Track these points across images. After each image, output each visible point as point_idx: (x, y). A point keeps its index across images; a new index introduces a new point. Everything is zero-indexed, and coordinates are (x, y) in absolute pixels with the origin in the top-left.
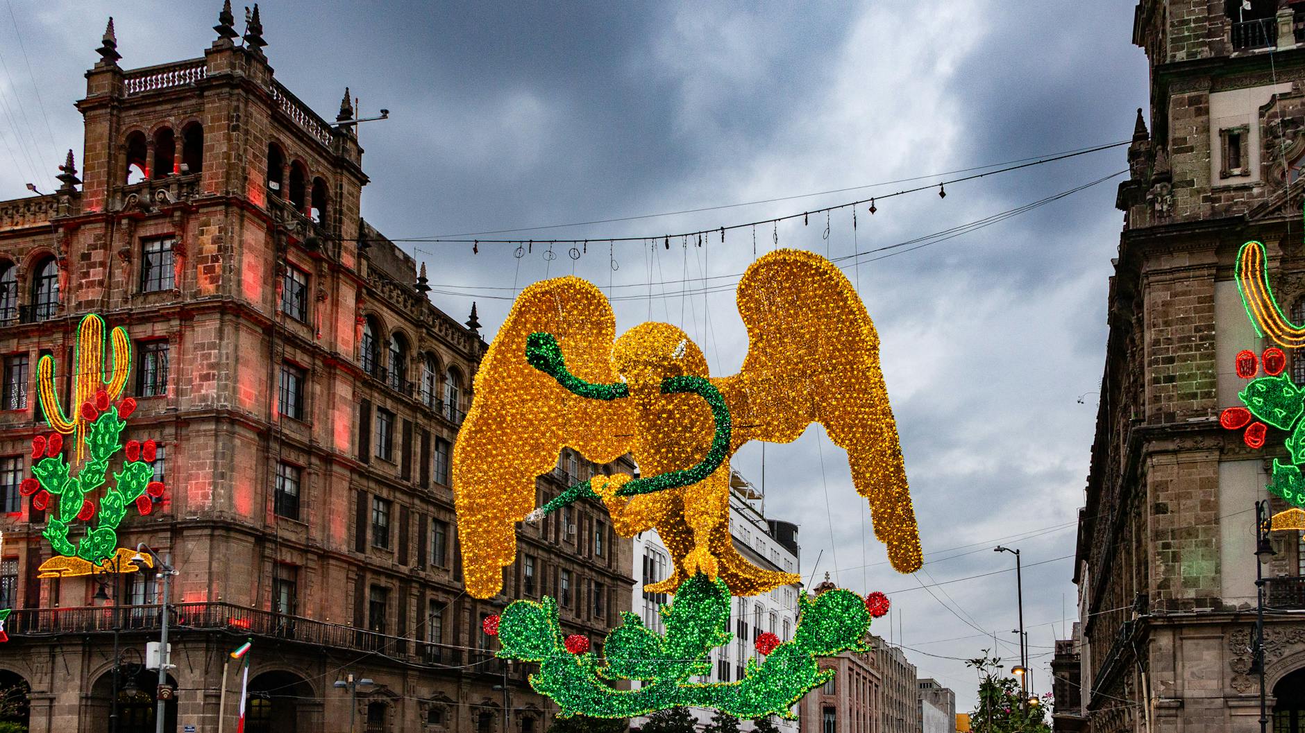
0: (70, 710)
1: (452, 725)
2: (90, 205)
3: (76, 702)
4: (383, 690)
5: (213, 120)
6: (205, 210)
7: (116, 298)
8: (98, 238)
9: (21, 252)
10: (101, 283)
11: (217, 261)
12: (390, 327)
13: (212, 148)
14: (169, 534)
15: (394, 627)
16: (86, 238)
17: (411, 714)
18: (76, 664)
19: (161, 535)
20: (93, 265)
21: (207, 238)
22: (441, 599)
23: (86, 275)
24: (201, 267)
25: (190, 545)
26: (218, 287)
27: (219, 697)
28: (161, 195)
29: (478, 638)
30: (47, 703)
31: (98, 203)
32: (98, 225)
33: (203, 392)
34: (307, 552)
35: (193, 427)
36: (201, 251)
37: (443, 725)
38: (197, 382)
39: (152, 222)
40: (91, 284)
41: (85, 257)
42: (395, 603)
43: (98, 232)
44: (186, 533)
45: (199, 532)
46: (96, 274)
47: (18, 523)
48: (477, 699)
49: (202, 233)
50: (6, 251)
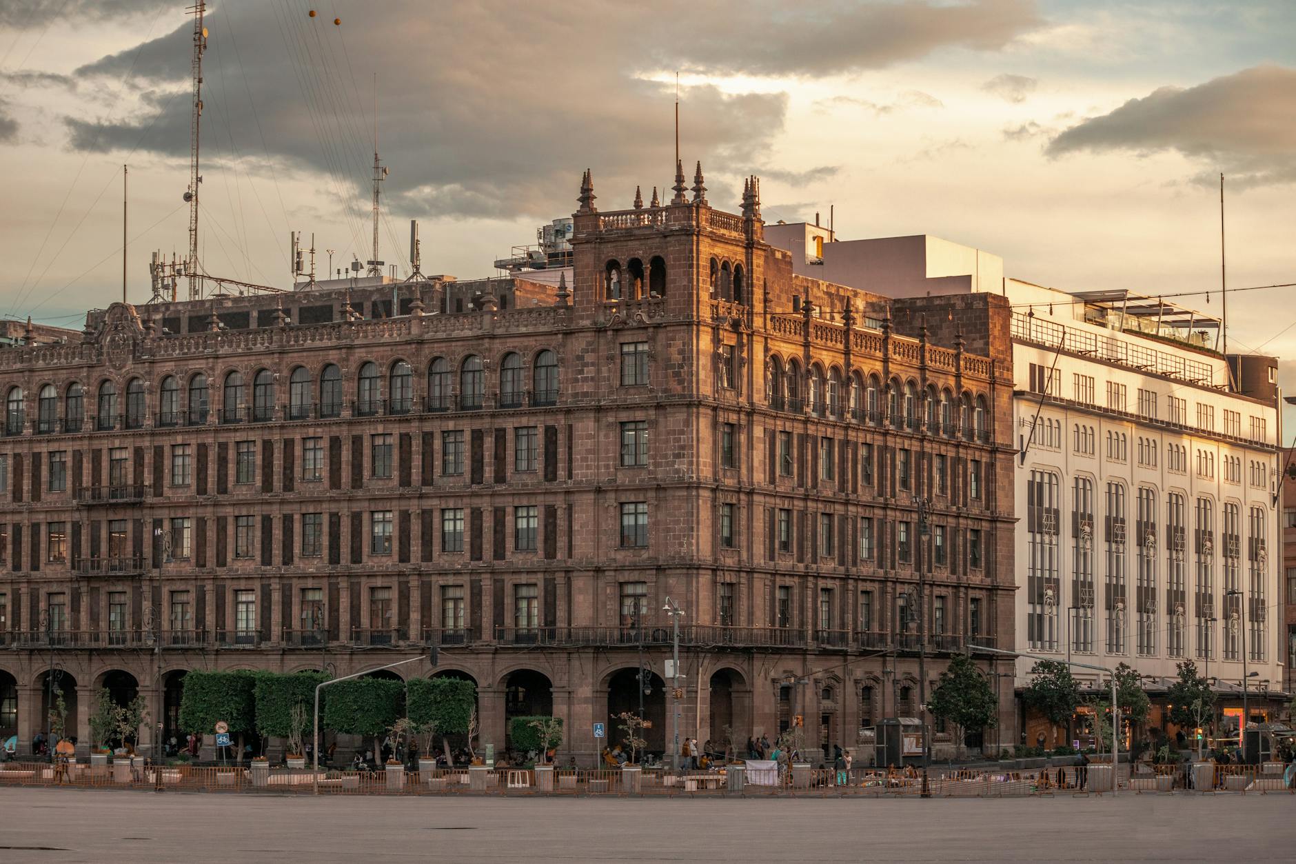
0: (586, 701)
1: (840, 699)
2: (582, 318)
3: (589, 695)
4: (789, 673)
5: (675, 260)
6: (672, 328)
7: (604, 390)
8: (589, 344)
9: (526, 348)
10: (592, 379)
11: (683, 368)
12: (785, 358)
13: (674, 281)
14: (654, 572)
15: (796, 620)
16: (578, 344)
17: (809, 693)
18: (589, 667)
19: (648, 572)
20: (586, 365)
21: (674, 350)
22: (829, 586)
23: (581, 372)
24: (670, 371)
25: (671, 581)
26: (684, 387)
27: (697, 692)
28: (639, 317)
29: (859, 615)
30: (567, 695)
31: (588, 317)
32: (589, 334)
33: (676, 466)
34: (739, 571)
35: (670, 493)
36: (669, 359)
37: (833, 701)
38: (671, 459)
39: (629, 332)
40: (585, 380)
41: (580, 358)
42: (796, 598)
43: (589, 339)
44: (668, 572)
45: (678, 571)
46: (589, 372)
47: (535, 559)
48: (859, 673)
49: (669, 345)
50: (515, 347)
